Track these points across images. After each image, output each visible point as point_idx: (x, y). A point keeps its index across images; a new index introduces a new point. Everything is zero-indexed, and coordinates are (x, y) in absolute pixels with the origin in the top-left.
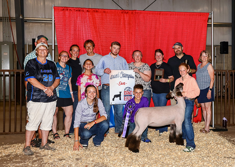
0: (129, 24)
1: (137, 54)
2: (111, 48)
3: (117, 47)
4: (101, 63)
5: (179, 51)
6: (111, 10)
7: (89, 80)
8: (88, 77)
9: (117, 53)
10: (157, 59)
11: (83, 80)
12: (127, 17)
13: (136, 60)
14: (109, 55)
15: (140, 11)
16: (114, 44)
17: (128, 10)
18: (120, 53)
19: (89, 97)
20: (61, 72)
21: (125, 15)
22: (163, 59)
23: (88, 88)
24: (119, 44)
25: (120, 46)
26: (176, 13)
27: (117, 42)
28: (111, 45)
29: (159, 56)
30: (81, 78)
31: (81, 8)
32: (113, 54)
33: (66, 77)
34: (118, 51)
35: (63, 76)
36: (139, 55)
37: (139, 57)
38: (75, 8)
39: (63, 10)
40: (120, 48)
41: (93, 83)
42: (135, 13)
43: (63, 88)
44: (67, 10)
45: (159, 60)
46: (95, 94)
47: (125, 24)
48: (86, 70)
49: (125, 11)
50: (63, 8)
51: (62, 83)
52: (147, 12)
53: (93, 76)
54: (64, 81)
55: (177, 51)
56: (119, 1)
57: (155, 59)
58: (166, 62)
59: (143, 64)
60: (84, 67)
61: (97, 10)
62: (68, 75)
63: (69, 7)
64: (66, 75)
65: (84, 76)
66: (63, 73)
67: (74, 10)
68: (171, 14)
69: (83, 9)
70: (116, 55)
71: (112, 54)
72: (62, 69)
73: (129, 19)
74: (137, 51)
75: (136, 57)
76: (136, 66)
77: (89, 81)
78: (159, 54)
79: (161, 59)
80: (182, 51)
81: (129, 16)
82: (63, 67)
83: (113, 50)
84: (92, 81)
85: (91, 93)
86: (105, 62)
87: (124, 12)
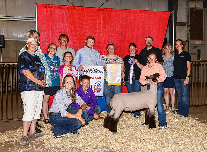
0: (104, 20)
1: (111, 47)
2: (86, 42)
3: (92, 41)
4: (79, 56)
5: (150, 43)
6: (88, 8)
7: (70, 70)
8: (69, 68)
9: (93, 46)
10: (131, 52)
11: (65, 71)
12: (102, 14)
13: (110, 52)
14: (85, 48)
15: (114, 9)
16: (89, 38)
17: (103, 8)
18: (95, 47)
19: (67, 87)
20: (51, 63)
21: (101, 12)
22: (136, 51)
23: (65, 78)
24: (93, 38)
25: (95, 40)
26: (143, 12)
27: (92, 37)
28: (86, 39)
29: (132, 50)
30: (63, 68)
31: (62, 5)
32: (89, 47)
33: (56, 67)
34: (93, 45)
35: (54, 66)
36: (113, 48)
37: (113, 50)
38: (56, 5)
39: (46, 6)
40: (95, 42)
41: (72, 74)
42: (109, 11)
43: (55, 77)
44: (49, 7)
45: (133, 53)
46: (72, 84)
47: (100, 21)
48: (66, 62)
49: (101, 9)
50: (46, 5)
51: (53, 73)
52: (120, 10)
53: (73, 67)
54: (55, 71)
55: (148, 43)
56: (74, 1)
57: (129, 51)
58: (138, 54)
59: (116, 56)
60: (64, 59)
61: (76, 7)
62: (57, 65)
63: (51, 5)
64: (56, 65)
65: (65, 67)
66: (53, 64)
67: (56, 7)
68: (139, 12)
69: (64, 6)
70: (91, 48)
71: (87, 47)
72: (51, 60)
73: (104, 16)
74: (111, 44)
75: (110, 50)
76: (110, 58)
77: (70, 72)
78: (132, 47)
79: (134, 52)
80: (152, 44)
81: (104, 13)
82: (52, 58)
83: (88, 44)
84: (72, 72)
85: (68, 83)
86: (82, 55)
87: (99, 9)
